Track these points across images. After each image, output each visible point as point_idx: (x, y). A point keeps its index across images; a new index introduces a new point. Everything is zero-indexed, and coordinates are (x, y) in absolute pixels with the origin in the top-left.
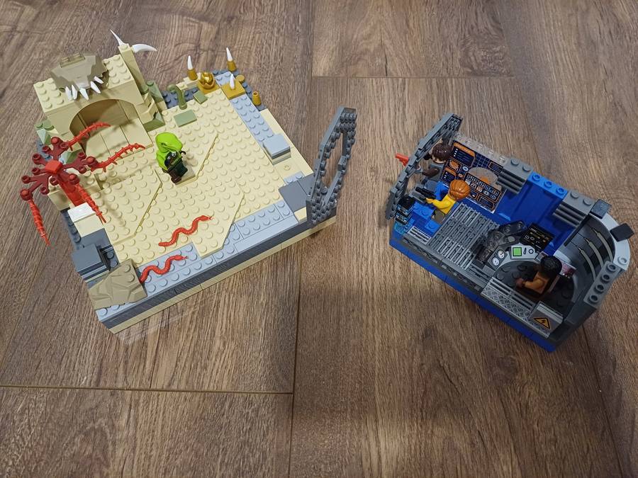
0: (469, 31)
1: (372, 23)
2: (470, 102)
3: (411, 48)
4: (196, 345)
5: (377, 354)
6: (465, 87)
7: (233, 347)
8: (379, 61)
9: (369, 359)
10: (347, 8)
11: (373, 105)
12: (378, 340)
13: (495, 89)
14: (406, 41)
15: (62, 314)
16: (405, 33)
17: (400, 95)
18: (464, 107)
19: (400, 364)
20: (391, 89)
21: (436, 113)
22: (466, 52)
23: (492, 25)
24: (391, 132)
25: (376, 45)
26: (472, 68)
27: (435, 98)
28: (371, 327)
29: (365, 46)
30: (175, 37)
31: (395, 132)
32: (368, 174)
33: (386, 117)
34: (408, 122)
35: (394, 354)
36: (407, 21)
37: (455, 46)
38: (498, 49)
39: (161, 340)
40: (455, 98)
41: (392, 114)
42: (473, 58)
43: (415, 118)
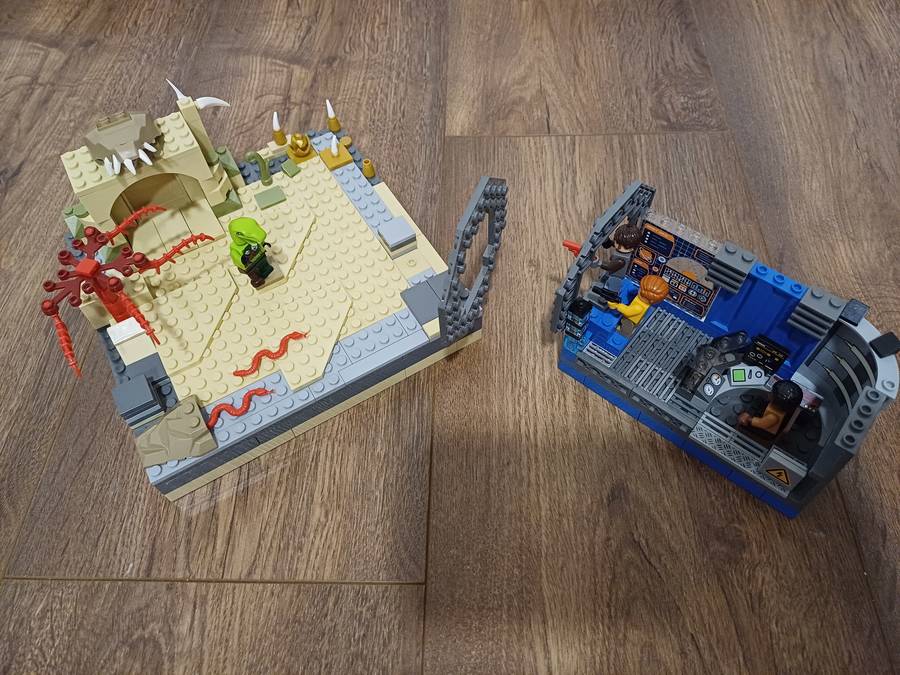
0: (662, 68)
1: (528, 62)
2: (667, 167)
3: (581, 94)
4: (287, 516)
5: (543, 525)
6: (659, 147)
7: (339, 518)
8: (537, 113)
9: (532, 532)
10: (492, 42)
11: (531, 173)
12: (545, 505)
13: (701, 149)
14: (575, 86)
15: (99, 475)
16: (574, 74)
17: (569, 159)
18: (658, 173)
19: (576, 540)
20: (555, 152)
21: (620, 183)
22: (660, 97)
23: (695, 61)
24: (557, 211)
25: (534, 92)
26: (668, 120)
27: (618, 162)
28: (535, 487)
29: (518, 93)
30: (255, 87)
31: (563, 211)
32: (526, 270)
33: (549, 189)
34: (581, 197)
35: (568, 524)
36: (576, 58)
37: (643, 90)
38: (704, 93)
39: (237, 510)
40: (645, 161)
41: (558, 185)
42: (669, 106)
43: (590, 191)
